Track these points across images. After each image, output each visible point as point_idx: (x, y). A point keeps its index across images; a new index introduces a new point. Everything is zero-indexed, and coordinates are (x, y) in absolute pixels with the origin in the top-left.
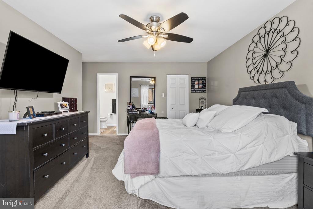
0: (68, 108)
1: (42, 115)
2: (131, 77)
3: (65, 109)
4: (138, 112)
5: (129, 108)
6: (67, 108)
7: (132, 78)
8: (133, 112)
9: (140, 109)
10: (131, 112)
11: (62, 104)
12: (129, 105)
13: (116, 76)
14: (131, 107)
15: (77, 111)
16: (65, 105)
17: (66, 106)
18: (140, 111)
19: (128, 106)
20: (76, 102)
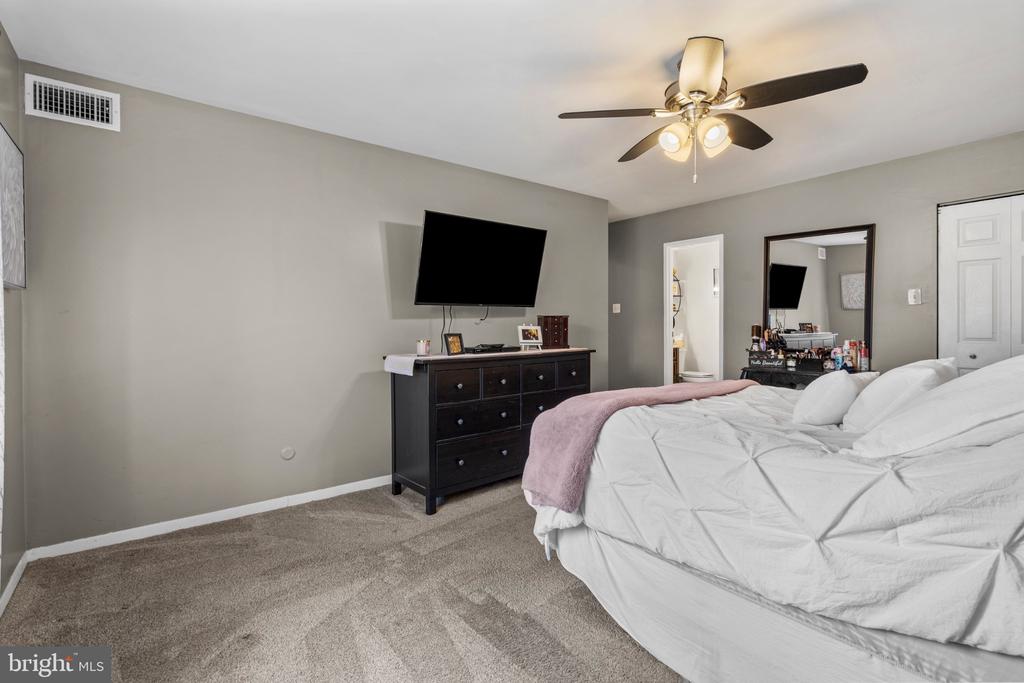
0: (541, 340)
1: (474, 351)
2: (768, 239)
3: (533, 341)
4: (791, 363)
5: (756, 348)
6: (537, 338)
7: (771, 242)
8: (765, 363)
9: (800, 351)
10: (758, 362)
11: (527, 330)
12: (755, 337)
13: (718, 242)
14: (763, 345)
15: (568, 347)
16: (534, 332)
17: (534, 336)
18: (797, 359)
19: (754, 341)
20: (566, 325)
